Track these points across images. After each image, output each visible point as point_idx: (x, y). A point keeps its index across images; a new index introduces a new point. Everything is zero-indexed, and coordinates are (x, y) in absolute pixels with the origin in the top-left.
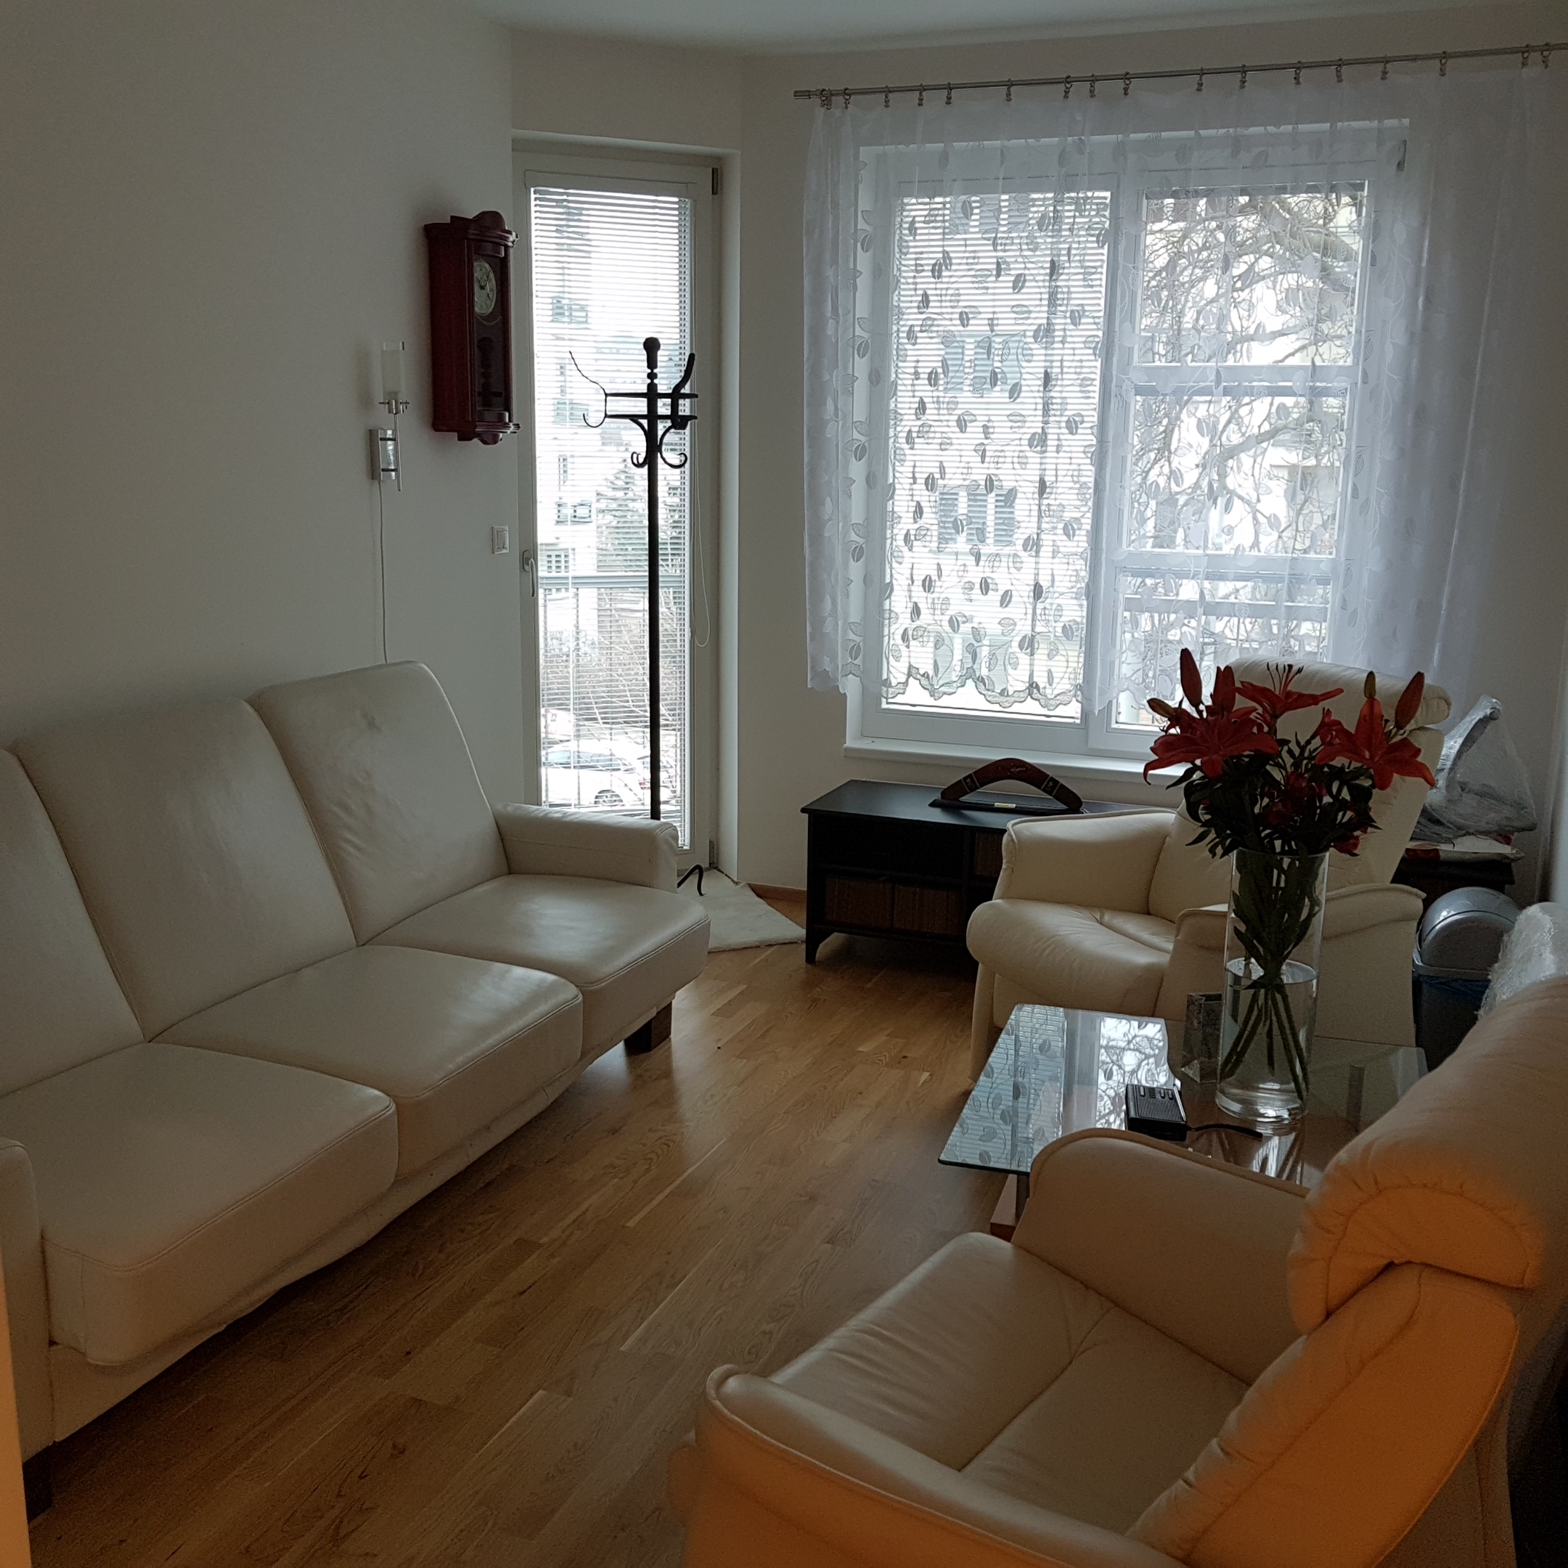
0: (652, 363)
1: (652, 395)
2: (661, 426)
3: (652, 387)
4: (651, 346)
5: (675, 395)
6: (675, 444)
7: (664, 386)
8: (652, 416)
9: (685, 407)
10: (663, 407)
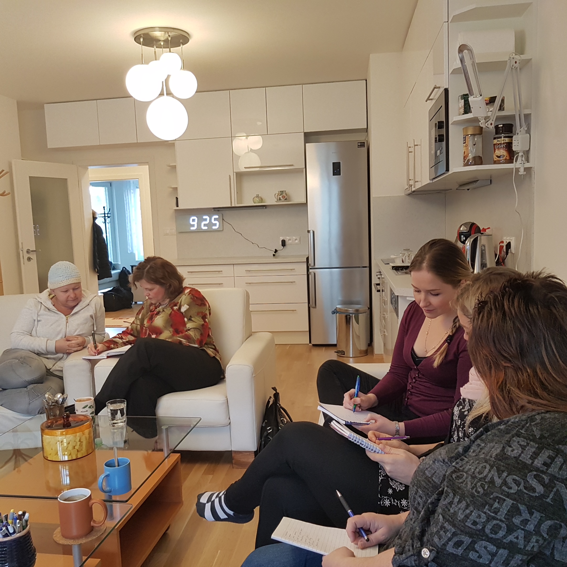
0: (104, 209)
1: (105, 214)
2: (106, 218)
3: (105, 213)
4: (104, 207)
5: (108, 214)
6: (108, 220)
7: (106, 212)
8: (105, 216)
9: (109, 215)
10: (106, 215)
